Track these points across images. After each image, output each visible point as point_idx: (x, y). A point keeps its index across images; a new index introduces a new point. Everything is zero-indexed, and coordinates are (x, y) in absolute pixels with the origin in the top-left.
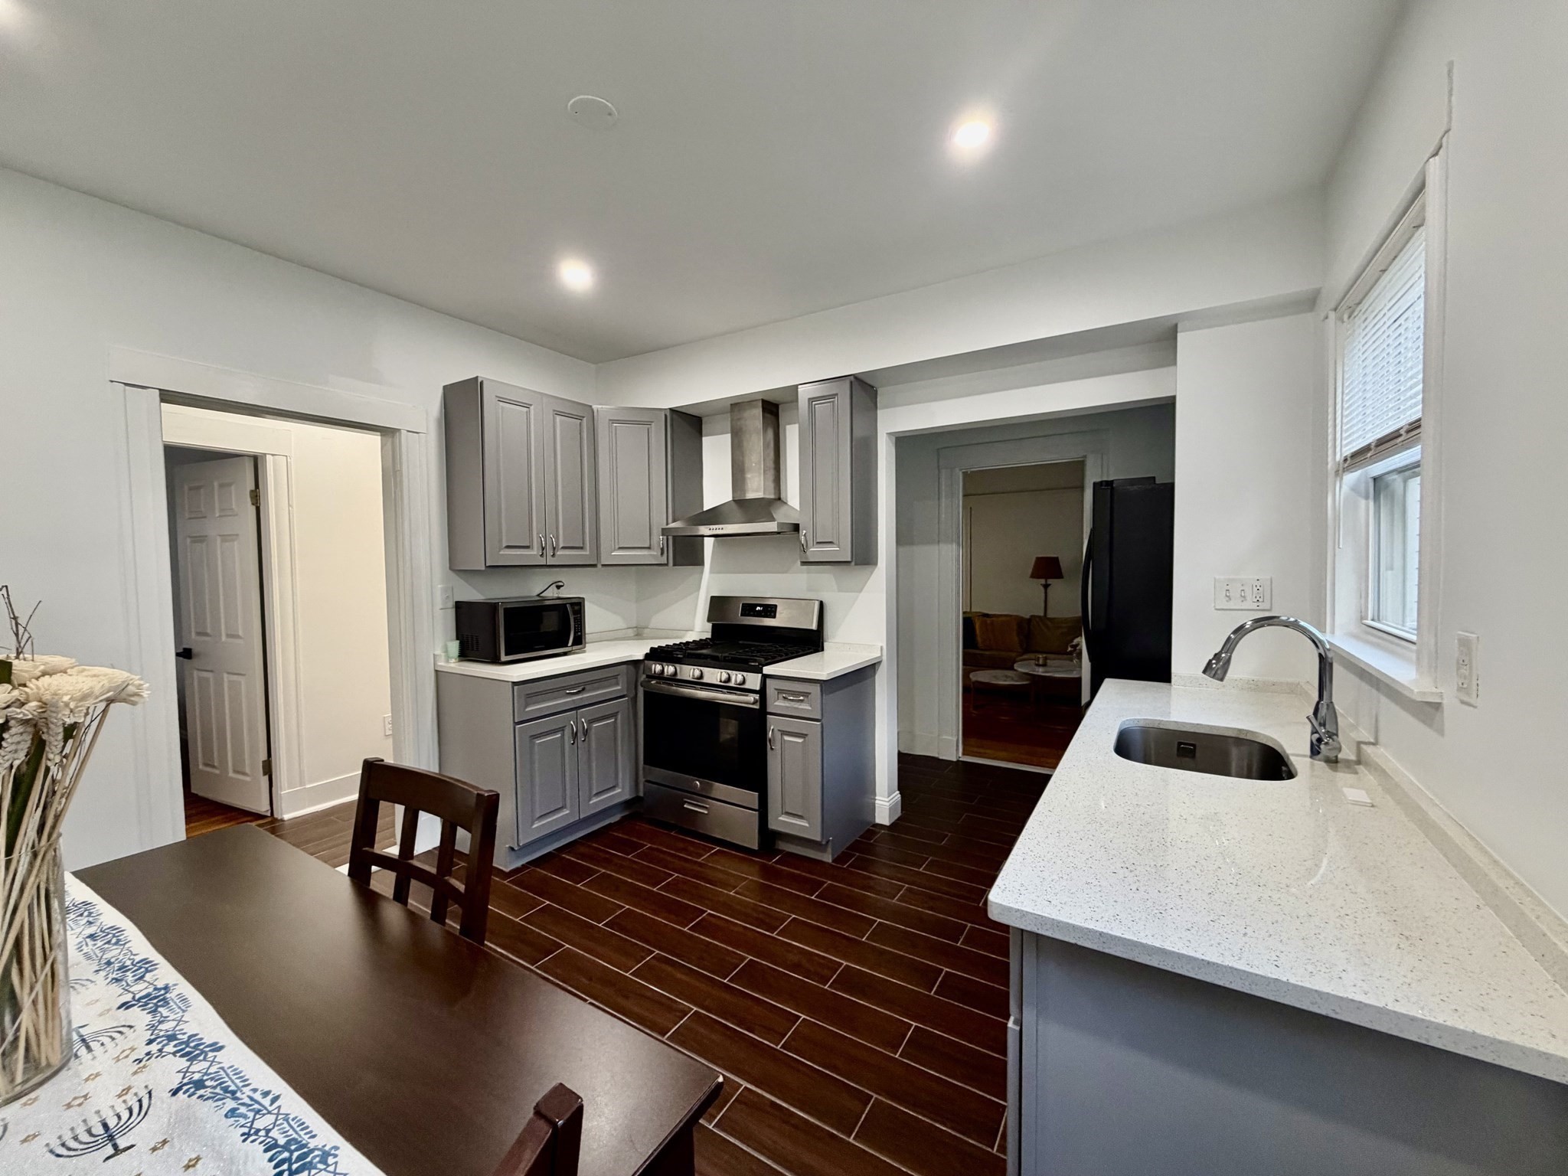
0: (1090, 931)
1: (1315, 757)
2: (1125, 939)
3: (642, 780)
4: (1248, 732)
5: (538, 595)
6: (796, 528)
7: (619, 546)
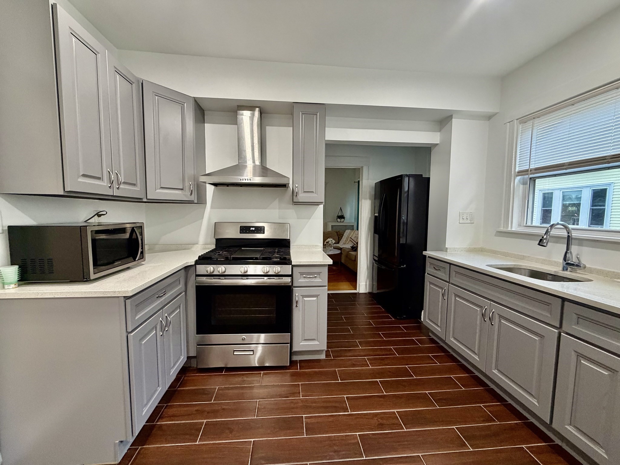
5: (86, 221)
7: (160, 185)
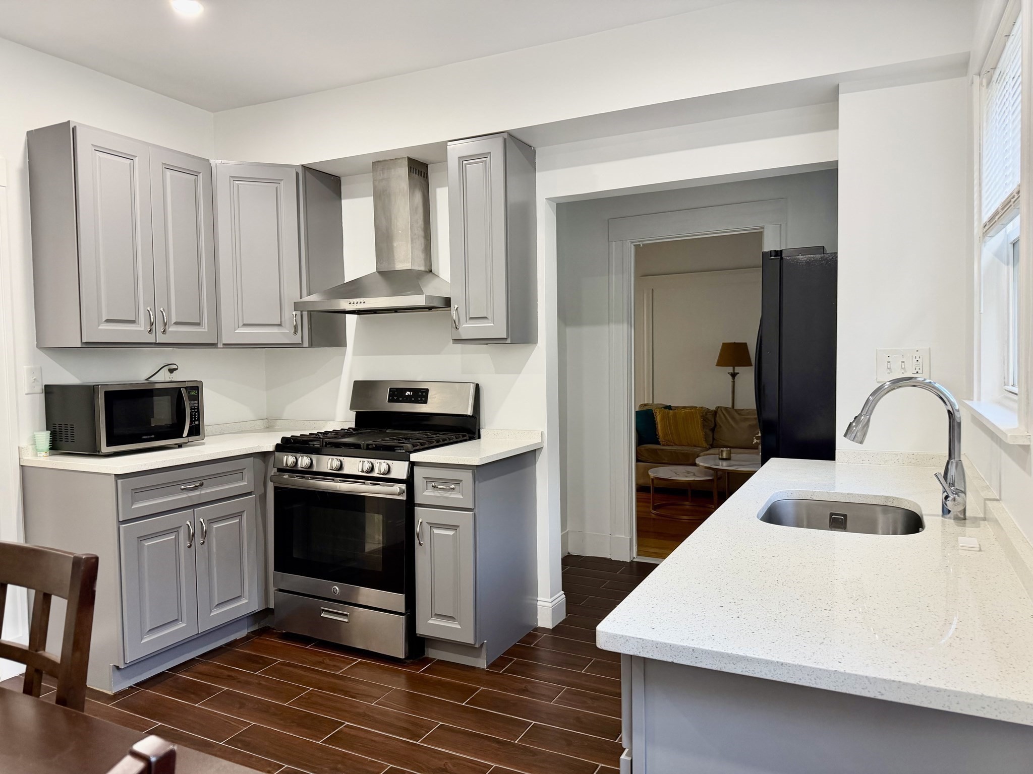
0: (684, 648)
1: (946, 516)
2: (714, 652)
3: (272, 589)
4: (894, 499)
5: (147, 380)
6: (447, 302)
7: (243, 322)
